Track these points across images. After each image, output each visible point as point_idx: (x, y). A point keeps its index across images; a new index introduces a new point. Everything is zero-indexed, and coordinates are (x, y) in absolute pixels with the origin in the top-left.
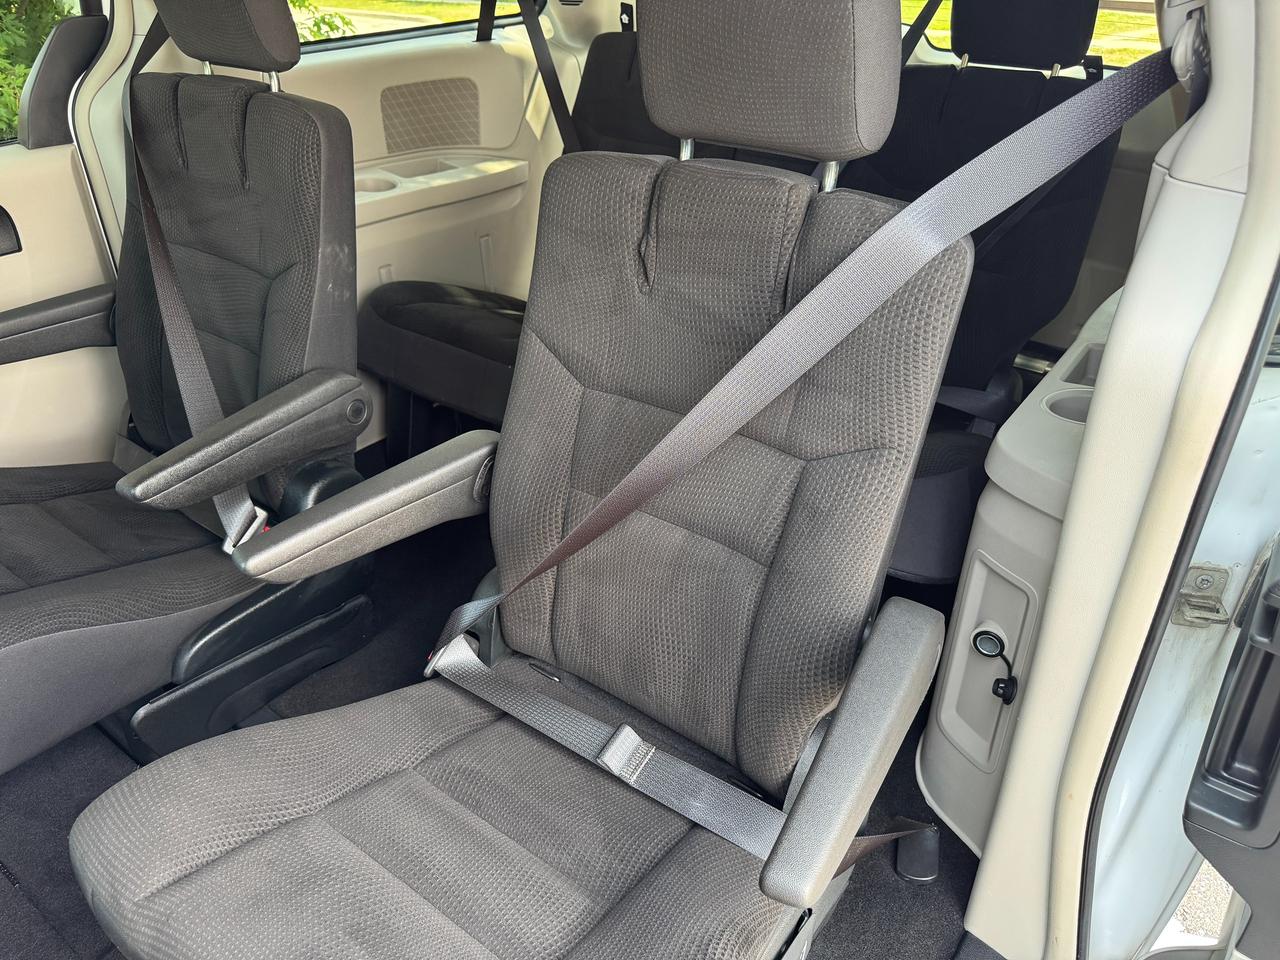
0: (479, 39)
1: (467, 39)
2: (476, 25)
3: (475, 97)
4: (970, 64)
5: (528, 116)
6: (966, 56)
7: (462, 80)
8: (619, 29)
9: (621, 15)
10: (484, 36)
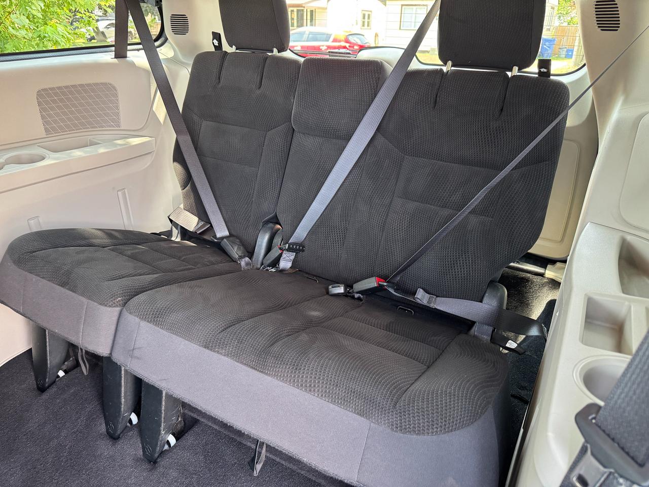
0: (116, 57)
1: (108, 57)
2: (113, 48)
3: (116, 95)
4: (453, 68)
5: (154, 109)
6: (450, 63)
7: (105, 84)
8: (213, 49)
9: (213, 40)
10: (120, 54)
